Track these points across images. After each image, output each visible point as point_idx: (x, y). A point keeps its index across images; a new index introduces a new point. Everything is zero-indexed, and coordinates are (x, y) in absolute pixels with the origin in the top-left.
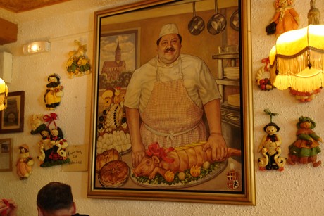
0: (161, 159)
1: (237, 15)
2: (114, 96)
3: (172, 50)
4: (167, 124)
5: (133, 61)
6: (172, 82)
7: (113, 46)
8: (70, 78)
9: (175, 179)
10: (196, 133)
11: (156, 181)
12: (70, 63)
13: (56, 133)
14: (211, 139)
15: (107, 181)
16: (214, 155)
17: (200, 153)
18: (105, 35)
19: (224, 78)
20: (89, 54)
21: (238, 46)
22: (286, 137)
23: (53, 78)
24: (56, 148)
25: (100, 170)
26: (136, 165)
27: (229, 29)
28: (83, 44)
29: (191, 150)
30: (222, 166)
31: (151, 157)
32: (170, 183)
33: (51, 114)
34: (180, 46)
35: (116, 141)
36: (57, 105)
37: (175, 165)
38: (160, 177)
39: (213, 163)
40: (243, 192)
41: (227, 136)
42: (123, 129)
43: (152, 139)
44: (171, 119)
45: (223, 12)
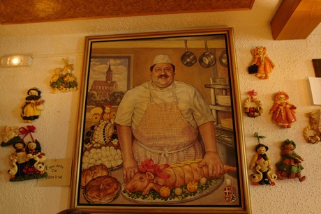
0: (155, 175)
1: (225, 55)
2: (104, 113)
3: (166, 76)
4: (162, 142)
5: (125, 83)
6: (166, 104)
7: (104, 68)
8: (52, 93)
9: (171, 195)
10: (192, 151)
11: (150, 197)
12: (56, 79)
13: (34, 146)
15: (94, 197)
16: (211, 172)
17: (196, 170)
18: (95, 57)
19: (216, 104)
20: (77, 73)
21: (228, 79)
23: (34, 91)
25: (86, 186)
26: (127, 181)
27: (218, 64)
28: (70, 63)
29: (187, 167)
30: (219, 182)
31: (145, 173)
32: (166, 198)
33: (28, 127)
34: (173, 74)
35: (106, 156)
36: (36, 117)
37: (171, 181)
38: (155, 193)
39: (209, 179)
40: (240, 206)
41: (223, 154)
42: (113, 145)
43: (146, 156)
44: (166, 138)
45: (213, 51)
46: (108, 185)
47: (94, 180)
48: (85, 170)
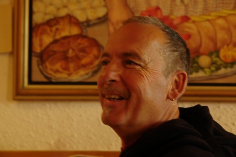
15: (57, 71)
25: (43, 52)
46: (83, 50)
47: (55, 42)
48: (38, 26)
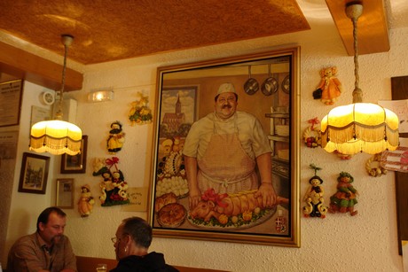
0: (216, 204)
1: (288, 80)
2: (173, 144)
3: (229, 106)
4: (222, 173)
5: (192, 114)
6: (227, 135)
7: (173, 100)
8: (131, 126)
9: (228, 222)
10: (249, 182)
11: (210, 223)
12: (133, 112)
13: (117, 175)
14: (262, 187)
16: (264, 202)
17: (251, 200)
18: (166, 89)
19: (275, 135)
20: (151, 105)
21: (288, 108)
22: (328, 189)
23: (116, 125)
24: (117, 189)
26: (192, 208)
27: (280, 90)
28: (145, 96)
29: (244, 197)
30: (273, 211)
31: (207, 201)
33: (113, 158)
34: (236, 104)
35: (175, 185)
36: (119, 149)
37: (229, 209)
38: (215, 220)
39: (263, 209)
40: (289, 236)
41: (277, 186)
42: (181, 175)
43: (208, 186)
44: (226, 168)
45: (276, 77)
47: (165, 206)
48: (158, 198)
